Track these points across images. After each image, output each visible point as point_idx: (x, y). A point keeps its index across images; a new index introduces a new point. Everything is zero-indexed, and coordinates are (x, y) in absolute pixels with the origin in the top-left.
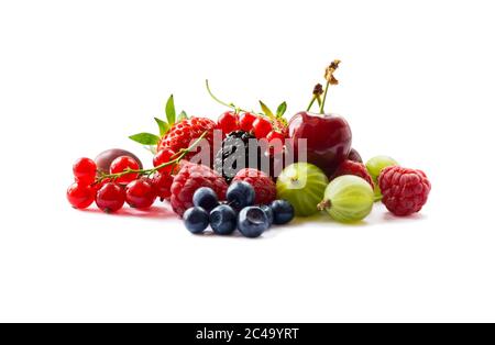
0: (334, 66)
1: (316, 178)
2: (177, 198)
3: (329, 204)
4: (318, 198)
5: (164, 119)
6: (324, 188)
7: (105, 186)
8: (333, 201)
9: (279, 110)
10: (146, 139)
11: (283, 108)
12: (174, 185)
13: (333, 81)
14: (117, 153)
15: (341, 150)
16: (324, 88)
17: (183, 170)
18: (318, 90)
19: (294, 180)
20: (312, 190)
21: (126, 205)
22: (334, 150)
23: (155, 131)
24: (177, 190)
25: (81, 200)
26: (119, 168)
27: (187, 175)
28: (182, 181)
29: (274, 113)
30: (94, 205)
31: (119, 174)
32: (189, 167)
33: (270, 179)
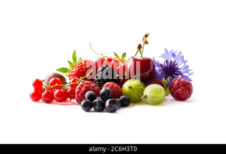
0: (146, 36)
1: (140, 86)
2: (78, 96)
3: (146, 97)
4: (141, 95)
5: (72, 61)
6: (143, 90)
7: (46, 92)
8: (148, 96)
9: (123, 56)
10: (64, 70)
11: (124, 55)
12: (77, 90)
13: (146, 43)
16: (142, 46)
17: (81, 84)
18: (140, 47)
19: (130, 88)
20: (138, 91)
22: (147, 73)
23: (68, 66)
24: (78, 93)
26: (53, 83)
27: (82, 86)
28: (80, 89)
29: (121, 57)
30: (41, 100)
31: (52, 87)
32: (83, 82)
33: (119, 87)
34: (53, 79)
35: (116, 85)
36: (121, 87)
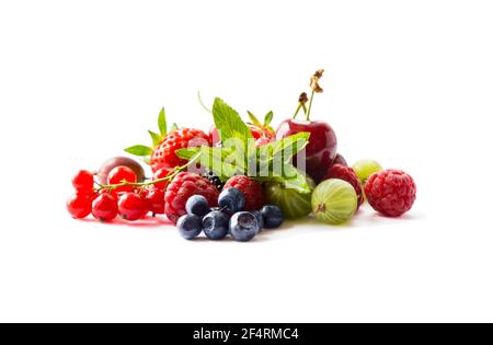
0: (318, 75)
2: (170, 206)
5: (157, 131)
9: (266, 118)
10: (139, 151)
11: (269, 116)
12: (168, 193)
13: (318, 89)
15: (327, 154)
16: (309, 96)
17: (176, 179)
18: (303, 98)
19: (283, 186)
22: (320, 155)
23: (149, 142)
24: (171, 198)
25: (80, 210)
26: (116, 179)
27: (179, 184)
28: (175, 190)
29: (262, 121)
30: (90, 216)
31: (114, 186)
32: (182, 176)
34: (116, 170)
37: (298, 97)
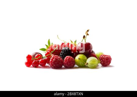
0: (88, 31)
1: (84, 58)
2: (51, 63)
3: (87, 64)
5: (48, 45)
6: (86, 60)
7: (34, 61)
8: (88, 63)
9: (75, 42)
10: (43, 50)
12: (50, 60)
13: (88, 34)
14: (36, 53)
15: (90, 51)
16: (85, 36)
17: (52, 57)
18: (84, 37)
19: (79, 59)
20: (84, 61)
21: (39, 65)
22: (88, 51)
23: (46, 48)
24: (51, 62)
25: (28, 65)
26: (37, 57)
27: (53, 58)
28: (52, 59)
30: (31, 66)
31: (37, 58)
32: (54, 56)
33: (73, 58)
34: (37, 55)
35: (71, 57)
36: (74, 59)
37: (83, 36)
